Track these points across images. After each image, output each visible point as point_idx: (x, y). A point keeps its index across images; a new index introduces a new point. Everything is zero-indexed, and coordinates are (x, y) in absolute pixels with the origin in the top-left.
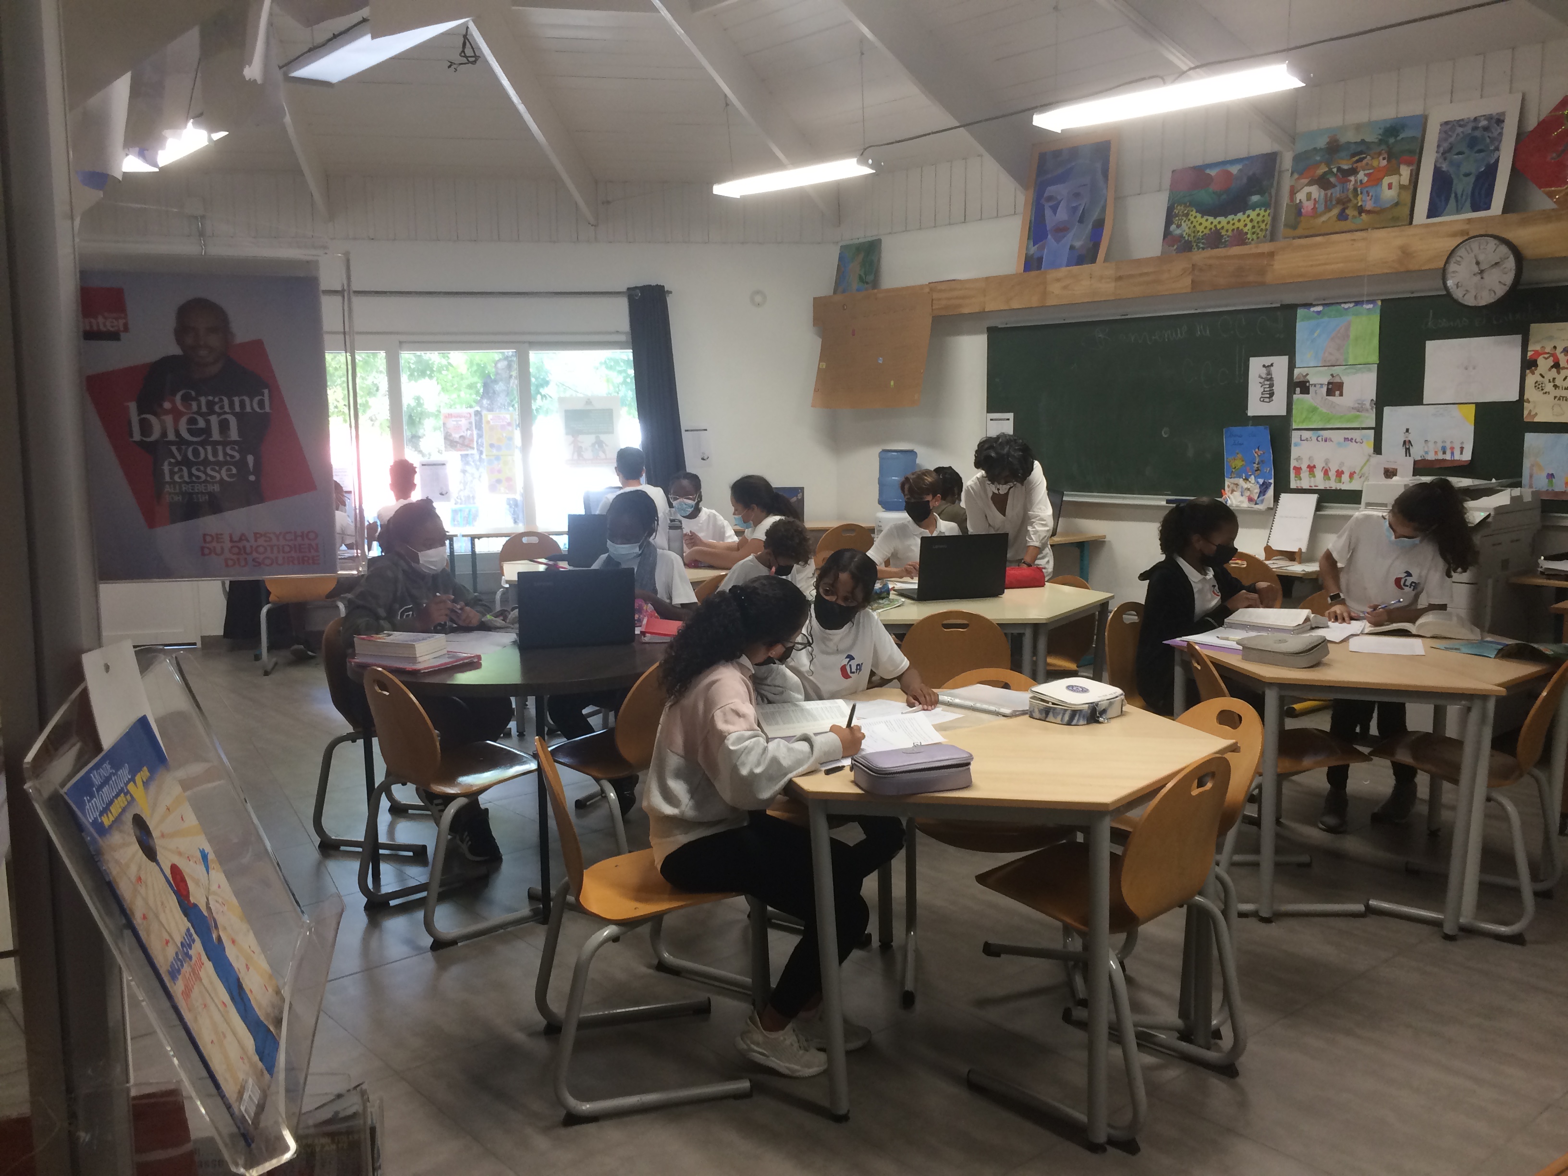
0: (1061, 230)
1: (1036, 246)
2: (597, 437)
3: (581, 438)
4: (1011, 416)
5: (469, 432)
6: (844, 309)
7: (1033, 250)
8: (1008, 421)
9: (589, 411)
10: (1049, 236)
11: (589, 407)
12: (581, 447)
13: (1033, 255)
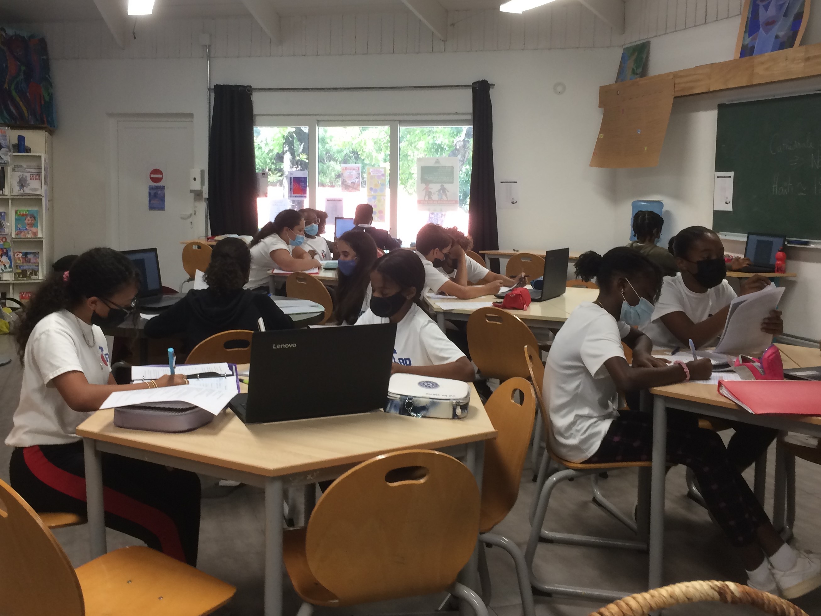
0: (770, 23)
1: (751, 38)
2: (442, 186)
3: (431, 186)
4: (732, 174)
5: (357, 180)
6: (618, 94)
7: (748, 40)
8: (729, 178)
9: (438, 167)
10: (761, 29)
11: (437, 165)
12: (430, 192)
13: (747, 45)
